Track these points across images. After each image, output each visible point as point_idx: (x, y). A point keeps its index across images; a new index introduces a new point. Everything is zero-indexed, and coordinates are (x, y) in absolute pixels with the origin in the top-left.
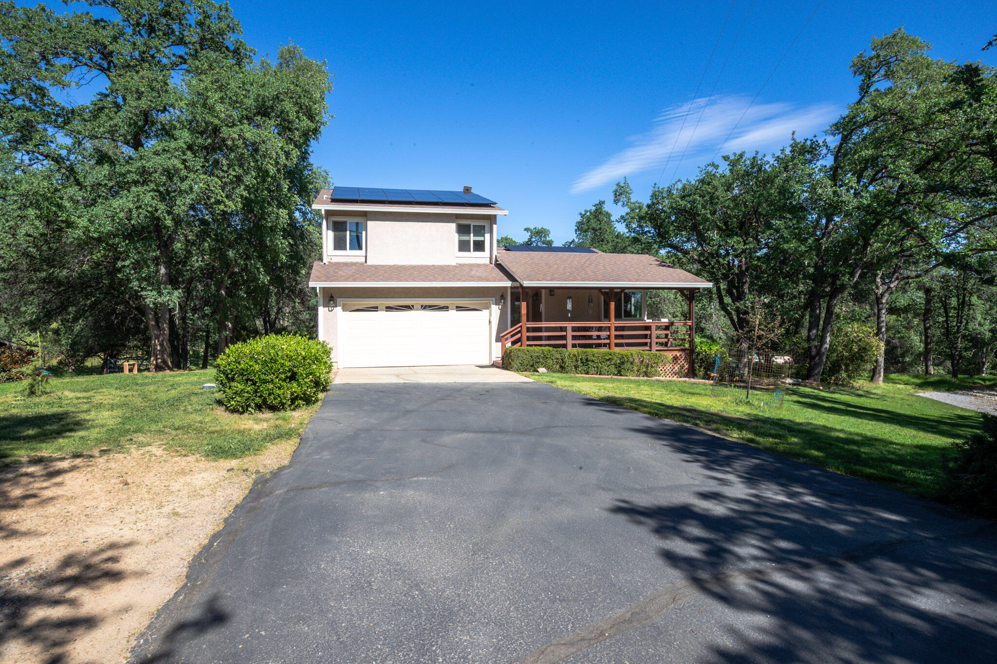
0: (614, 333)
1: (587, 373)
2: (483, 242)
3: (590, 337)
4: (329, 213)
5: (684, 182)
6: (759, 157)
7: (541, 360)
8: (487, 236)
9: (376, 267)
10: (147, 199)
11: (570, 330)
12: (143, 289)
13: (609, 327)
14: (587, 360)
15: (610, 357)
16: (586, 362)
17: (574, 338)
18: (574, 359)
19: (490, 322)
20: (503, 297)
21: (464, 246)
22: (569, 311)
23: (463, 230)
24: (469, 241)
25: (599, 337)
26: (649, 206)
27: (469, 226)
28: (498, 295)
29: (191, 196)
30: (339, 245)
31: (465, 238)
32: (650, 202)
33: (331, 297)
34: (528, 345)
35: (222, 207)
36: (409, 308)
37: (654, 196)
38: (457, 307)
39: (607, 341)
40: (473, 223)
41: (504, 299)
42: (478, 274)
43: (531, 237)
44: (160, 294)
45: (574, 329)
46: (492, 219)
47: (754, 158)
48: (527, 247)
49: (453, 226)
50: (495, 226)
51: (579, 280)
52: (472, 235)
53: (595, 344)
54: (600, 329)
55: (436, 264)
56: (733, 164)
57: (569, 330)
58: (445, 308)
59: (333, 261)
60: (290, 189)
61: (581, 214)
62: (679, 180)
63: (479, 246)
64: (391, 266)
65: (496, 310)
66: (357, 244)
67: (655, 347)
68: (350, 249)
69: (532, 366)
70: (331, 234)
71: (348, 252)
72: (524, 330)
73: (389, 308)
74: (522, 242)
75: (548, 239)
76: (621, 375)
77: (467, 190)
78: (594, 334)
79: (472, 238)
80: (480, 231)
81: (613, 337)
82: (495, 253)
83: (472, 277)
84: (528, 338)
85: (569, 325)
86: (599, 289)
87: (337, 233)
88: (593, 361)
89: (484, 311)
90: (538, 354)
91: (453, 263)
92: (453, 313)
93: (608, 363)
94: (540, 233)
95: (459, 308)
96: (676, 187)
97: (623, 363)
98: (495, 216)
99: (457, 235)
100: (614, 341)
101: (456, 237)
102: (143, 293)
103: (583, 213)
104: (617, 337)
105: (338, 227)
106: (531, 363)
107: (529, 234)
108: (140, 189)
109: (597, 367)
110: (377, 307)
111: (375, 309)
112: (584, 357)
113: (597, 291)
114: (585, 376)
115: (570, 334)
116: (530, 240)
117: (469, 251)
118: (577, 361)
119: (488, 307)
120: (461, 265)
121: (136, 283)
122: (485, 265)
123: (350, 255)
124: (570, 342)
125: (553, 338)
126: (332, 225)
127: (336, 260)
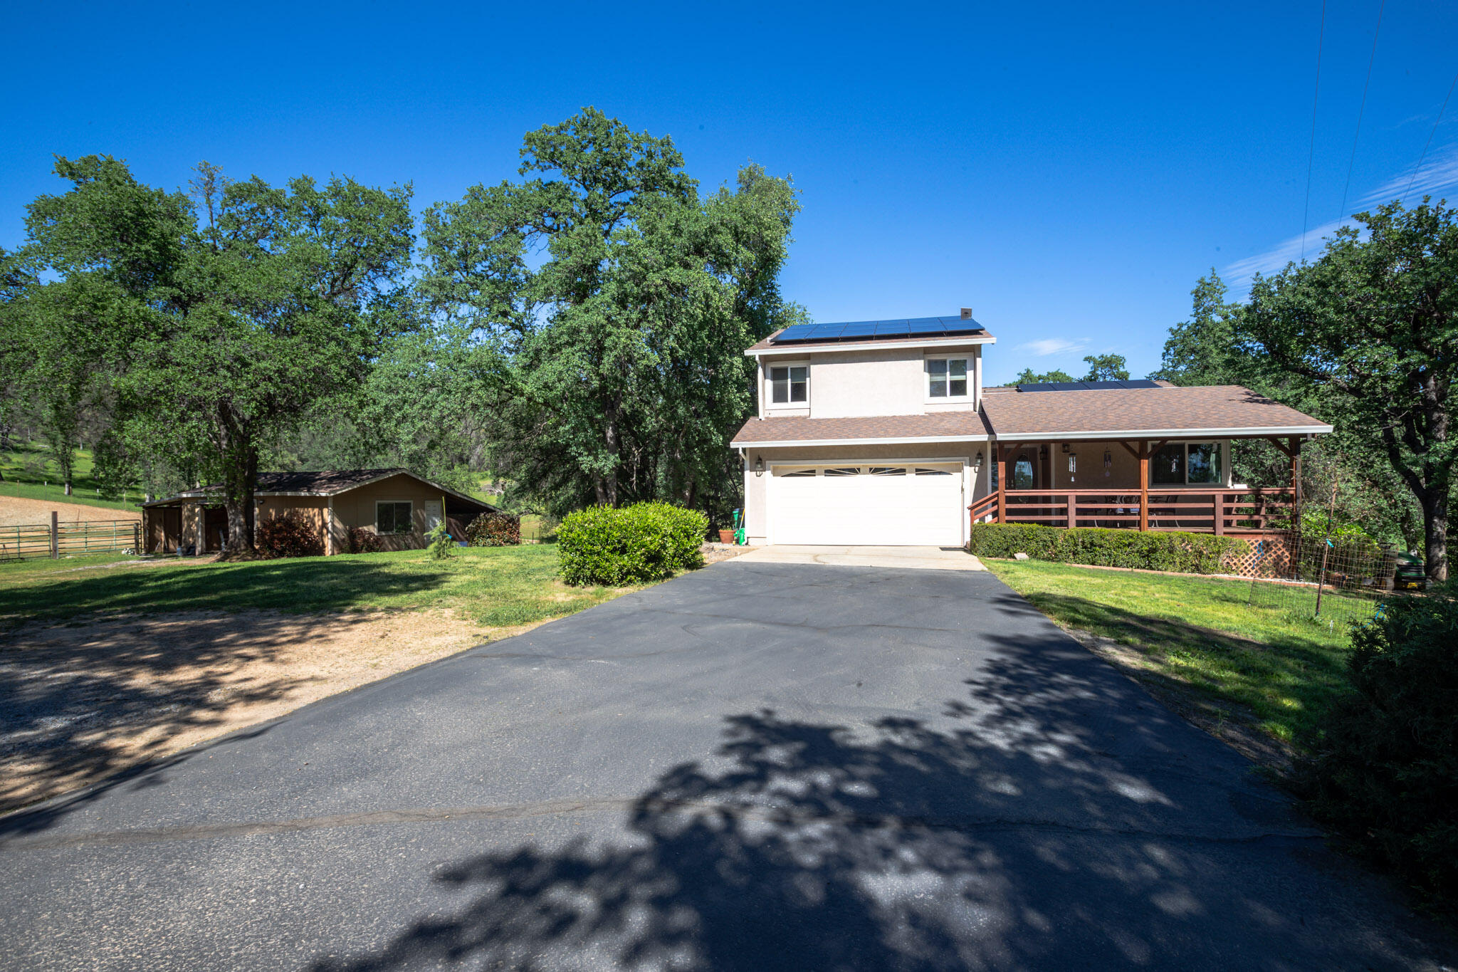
0: (1146, 505)
1: (1093, 564)
2: (964, 382)
3: (1114, 512)
4: (766, 359)
5: (1299, 266)
6: (1432, 205)
7: (1020, 542)
8: (970, 374)
9: (818, 421)
10: (575, 360)
11: (1074, 500)
12: (580, 454)
13: (1140, 497)
14: (1092, 544)
15: (1131, 540)
16: (1090, 546)
17: (1080, 512)
18: (1071, 541)
19: (963, 490)
20: (980, 455)
21: (937, 390)
22: (1072, 474)
23: (934, 367)
24: (945, 382)
25: (1127, 512)
26: (1248, 310)
27: (944, 362)
28: (974, 453)
29: (615, 353)
30: (779, 396)
31: (939, 378)
32: (1250, 303)
33: (760, 459)
34: (1008, 522)
35: (645, 362)
36: (854, 471)
37: (1256, 292)
38: (917, 470)
39: (1137, 518)
40: (949, 358)
41: (982, 458)
42: (948, 426)
43: (1095, 370)
44: (596, 459)
45: (1080, 499)
46: (975, 351)
47: (1420, 209)
48: (1090, 383)
49: (920, 364)
50: (979, 360)
51: (1085, 429)
52: (948, 373)
53: (1121, 522)
54: (1128, 500)
55: (897, 414)
56: (1376, 225)
57: (1072, 501)
58: (901, 471)
59: (772, 416)
60: (748, 332)
61: (1171, 330)
62: (1291, 264)
63: (959, 388)
64: (838, 420)
65: (970, 474)
66: (799, 393)
67: (1221, 529)
68: (792, 400)
69: (1007, 550)
70: (769, 384)
71: (790, 404)
72: (1002, 501)
73: (829, 472)
74: (1082, 378)
75: (1121, 370)
76: (1152, 569)
77: (966, 313)
78: (1119, 506)
79: (949, 378)
80: (959, 367)
81: (1145, 512)
82: (979, 396)
83: (937, 430)
84: (1009, 512)
85: (1072, 494)
86: (1124, 442)
87: (777, 382)
88: (1101, 546)
89: (955, 474)
90: (1014, 534)
91: (920, 411)
92: (911, 477)
93: (1128, 550)
94: (1110, 363)
95: (919, 471)
96: (1289, 274)
97: (1154, 551)
98: (980, 346)
99: (927, 375)
100: (1147, 517)
101: (926, 378)
102: (580, 459)
103: (1176, 328)
104: (1151, 511)
105: (778, 375)
106: (1005, 546)
107: (1092, 364)
108: (570, 350)
109: (1110, 555)
110: (814, 471)
111: (811, 473)
112: (1087, 540)
113: (1118, 444)
114: (1091, 567)
115: (1072, 506)
116: (1093, 373)
117: (945, 395)
118: (1076, 545)
119: (960, 470)
120: (931, 415)
121: (574, 448)
122: (966, 413)
123: (791, 408)
124: (1073, 517)
125: (1047, 512)
126: (769, 373)
127: (774, 415)
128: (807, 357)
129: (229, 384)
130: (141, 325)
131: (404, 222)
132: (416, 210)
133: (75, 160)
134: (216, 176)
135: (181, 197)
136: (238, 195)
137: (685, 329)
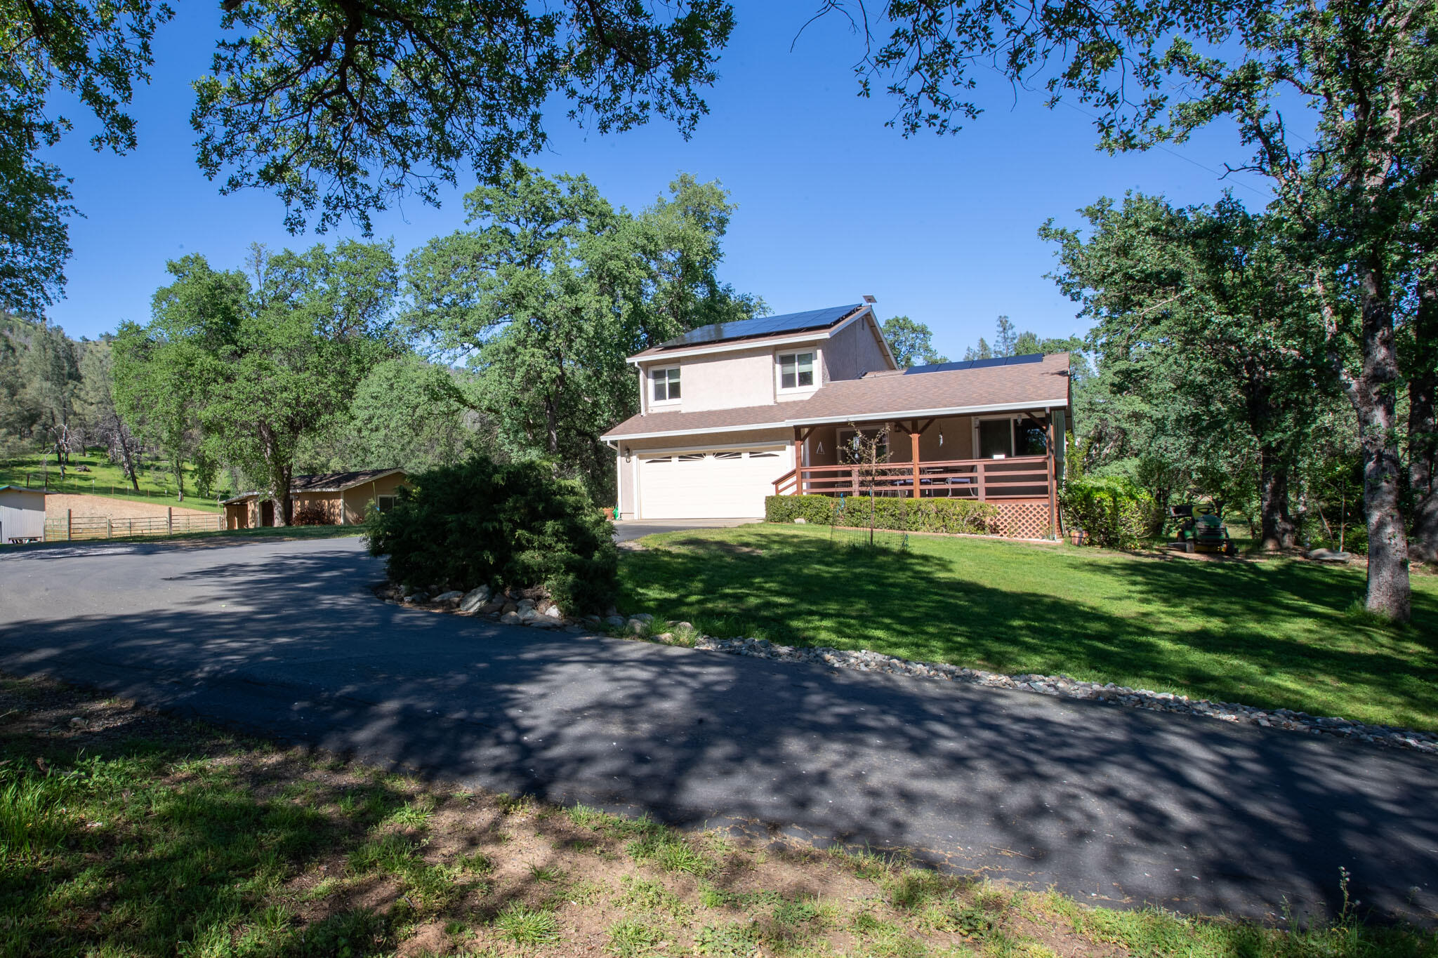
0: (918, 476)
2: (811, 374)
3: (892, 483)
4: (647, 364)
7: (798, 509)
8: (815, 365)
9: (685, 415)
11: (857, 474)
13: (912, 469)
16: (854, 511)
17: (863, 484)
20: (799, 437)
21: (788, 381)
24: (794, 375)
28: (797, 434)
30: (660, 394)
31: (789, 370)
33: (629, 448)
36: (701, 456)
38: (751, 453)
39: (910, 488)
40: (797, 352)
41: (800, 440)
45: (861, 473)
46: (819, 344)
49: (769, 358)
52: (795, 366)
54: (902, 472)
55: (751, 405)
57: (855, 474)
58: (738, 455)
59: (652, 412)
63: (806, 379)
64: (701, 413)
66: (675, 391)
67: (983, 495)
68: (670, 398)
69: (787, 516)
70: (650, 384)
71: (668, 401)
72: (799, 476)
73: (682, 458)
79: (797, 369)
80: (807, 360)
81: (916, 483)
82: (820, 385)
85: (855, 468)
87: (656, 382)
88: (861, 511)
89: (780, 456)
91: (771, 402)
95: (753, 454)
98: (820, 341)
99: (778, 368)
100: (919, 487)
101: (777, 371)
104: (922, 482)
105: (657, 376)
106: (786, 513)
110: (671, 457)
111: (668, 458)
115: (856, 479)
117: (793, 386)
118: (842, 510)
119: (784, 451)
120: (779, 405)
123: (668, 405)
124: (856, 488)
125: (832, 485)
126: (651, 374)
127: (656, 411)
128: (679, 361)
129: (264, 411)
130: (212, 375)
131: (391, 266)
132: (399, 256)
133: (177, 260)
134: (263, 251)
135: (240, 274)
136: (277, 263)
137: (585, 343)
